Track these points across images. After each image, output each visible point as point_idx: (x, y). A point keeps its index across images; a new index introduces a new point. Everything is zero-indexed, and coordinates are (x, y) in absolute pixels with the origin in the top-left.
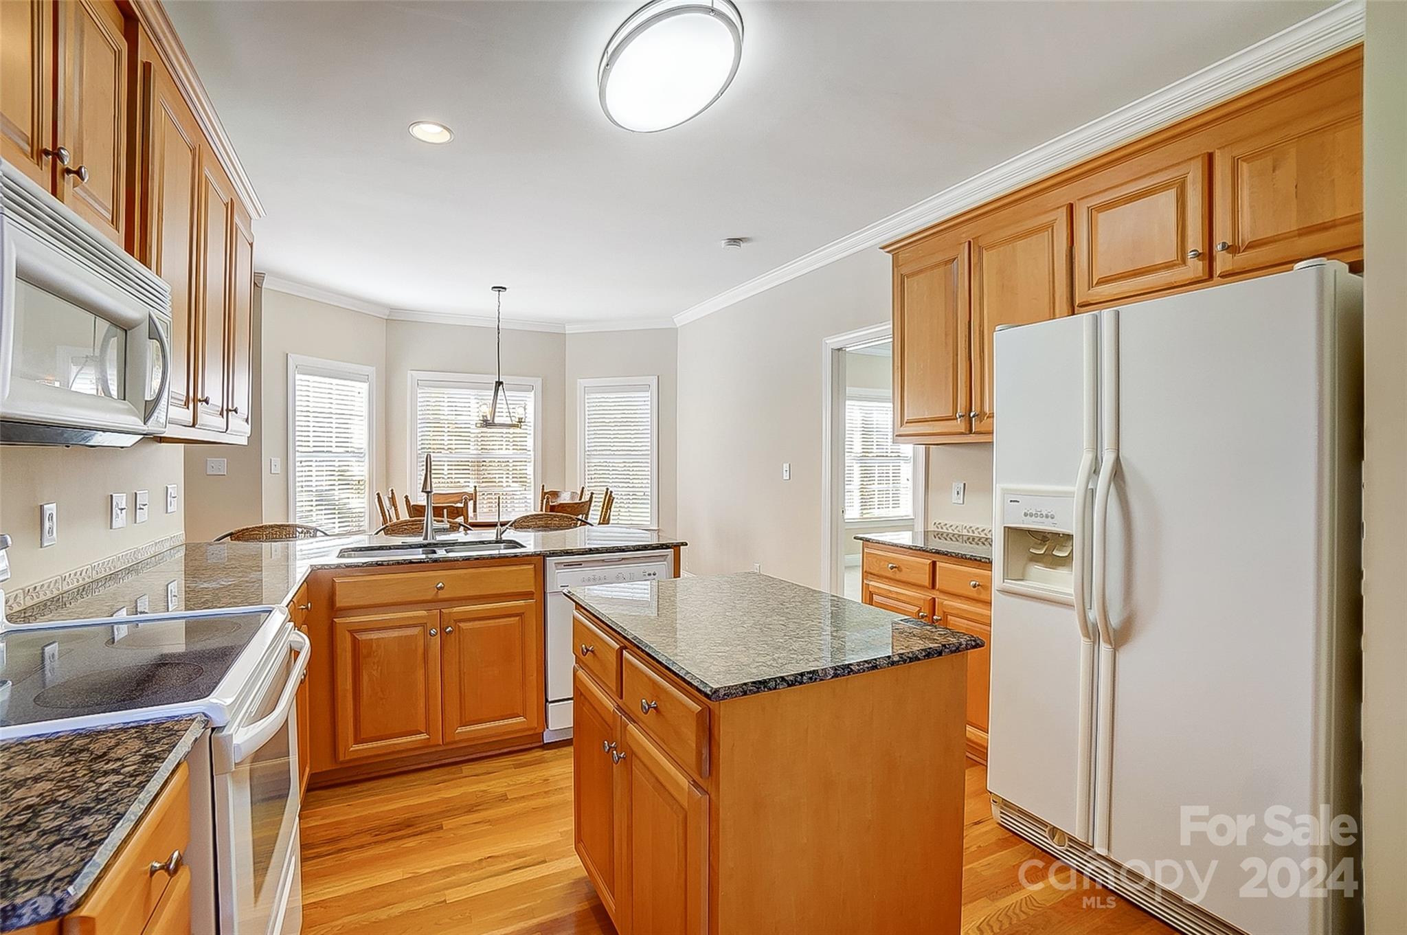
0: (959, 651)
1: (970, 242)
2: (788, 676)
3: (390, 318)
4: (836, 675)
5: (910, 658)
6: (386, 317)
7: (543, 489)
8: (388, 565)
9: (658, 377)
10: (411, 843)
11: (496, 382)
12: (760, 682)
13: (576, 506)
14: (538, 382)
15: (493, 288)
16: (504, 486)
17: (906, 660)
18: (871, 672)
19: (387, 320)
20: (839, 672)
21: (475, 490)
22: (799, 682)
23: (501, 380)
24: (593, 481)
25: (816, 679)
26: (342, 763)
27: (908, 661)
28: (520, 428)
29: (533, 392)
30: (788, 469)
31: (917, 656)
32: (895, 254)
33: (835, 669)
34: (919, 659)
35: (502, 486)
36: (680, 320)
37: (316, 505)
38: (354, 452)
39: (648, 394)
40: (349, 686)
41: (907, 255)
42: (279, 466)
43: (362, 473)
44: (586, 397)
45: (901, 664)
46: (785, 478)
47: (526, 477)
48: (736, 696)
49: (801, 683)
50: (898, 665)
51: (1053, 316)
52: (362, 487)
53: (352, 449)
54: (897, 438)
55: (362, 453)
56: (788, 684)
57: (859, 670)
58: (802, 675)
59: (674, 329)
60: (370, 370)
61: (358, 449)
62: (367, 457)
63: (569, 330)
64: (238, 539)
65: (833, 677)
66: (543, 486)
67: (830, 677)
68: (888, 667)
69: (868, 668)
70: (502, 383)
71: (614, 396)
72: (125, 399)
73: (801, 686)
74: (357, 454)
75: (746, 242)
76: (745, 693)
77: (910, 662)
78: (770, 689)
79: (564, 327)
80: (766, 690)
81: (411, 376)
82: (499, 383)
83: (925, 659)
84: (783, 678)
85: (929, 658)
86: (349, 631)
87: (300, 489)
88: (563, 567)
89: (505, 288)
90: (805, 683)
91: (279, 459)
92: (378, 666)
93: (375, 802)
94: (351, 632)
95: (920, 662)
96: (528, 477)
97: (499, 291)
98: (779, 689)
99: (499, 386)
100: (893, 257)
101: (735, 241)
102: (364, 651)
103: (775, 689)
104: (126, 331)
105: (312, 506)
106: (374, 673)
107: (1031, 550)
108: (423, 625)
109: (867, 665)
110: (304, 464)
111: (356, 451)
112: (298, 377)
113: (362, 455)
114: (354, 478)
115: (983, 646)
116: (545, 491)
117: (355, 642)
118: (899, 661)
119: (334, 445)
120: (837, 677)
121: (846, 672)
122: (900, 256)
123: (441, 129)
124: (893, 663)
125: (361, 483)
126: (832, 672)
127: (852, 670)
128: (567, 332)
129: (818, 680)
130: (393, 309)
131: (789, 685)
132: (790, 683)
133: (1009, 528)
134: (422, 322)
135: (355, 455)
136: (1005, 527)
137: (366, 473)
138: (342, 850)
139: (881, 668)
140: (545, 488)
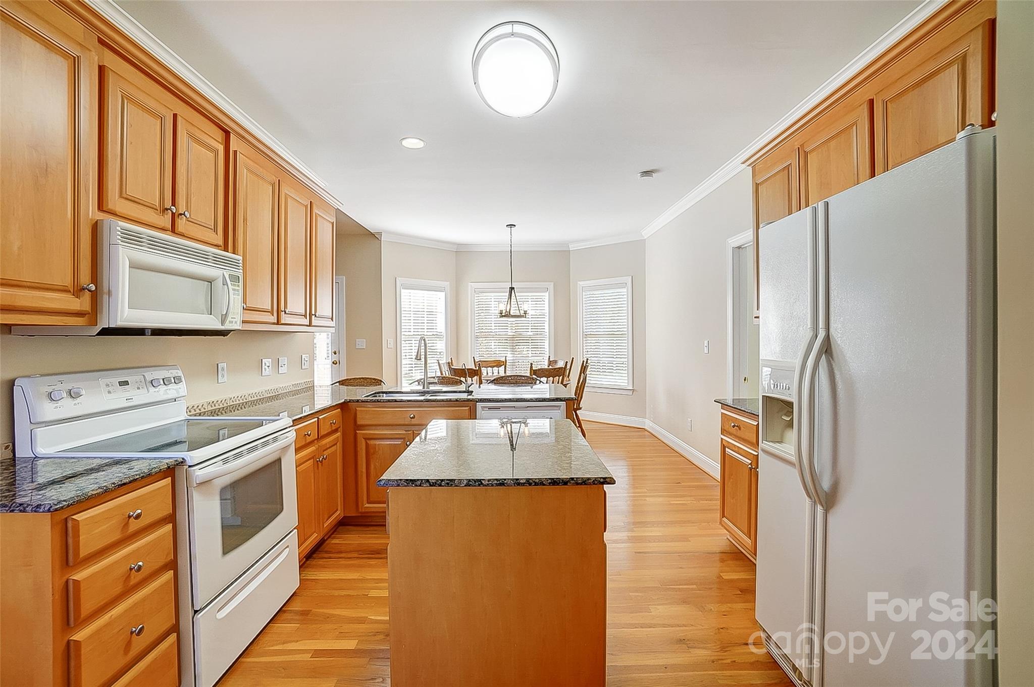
0: (585, 484)
1: (799, 148)
2: (431, 480)
3: (458, 250)
4: (468, 485)
5: (536, 483)
6: (455, 250)
7: (549, 359)
8: (383, 402)
9: (632, 277)
10: (373, 562)
11: (510, 288)
12: (411, 480)
13: (552, 371)
14: (551, 286)
15: (507, 226)
16: (530, 356)
17: (531, 483)
18: (498, 487)
19: (456, 252)
20: (471, 483)
21: (506, 359)
22: (438, 484)
23: (513, 286)
24: (589, 353)
25: (452, 485)
26: (361, 513)
27: (533, 484)
28: (525, 317)
29: (548, 292)
30: (707, 345)
31: (542, 482)
32: (754, 166)
33: (469, 480)
34: (544, 485)
35: (528, 356)
36: (646, 233)
37: (415, 367)
38: (437, 335)
39: (625, 290)
40: (364, 470)
41: (761, 166)
42: (392, 344)
43: (442, 348)
44: (584, 294)
45: (527, 486)
46: (705, 352)
47: (544, 353)
48: (392, 486)
49: (440, 485)
50: (524, 485)
51: (790, 213)
52: (442, 356)
53: (436, 333)
54: (756, 319)
55: (442, 335)
56: (430, 484)
57: (488, 484)
58: (442, 480)
59: (642, 240)
60: (446, 284)
61: (439, 332)
62: (445, 338)
63: (572, 247)
64: (343, 384)
65: (465, 486)
66: (549, 357)
67: (463, 485)
68: (515, 486)
69: (496, 484)
70: (513, 288)
71: (599, 293)
72: (211, 314)
73: (440, 487)
74: (438, 336)
75: (656, 172)
76: (398, 485)
77: (535, 485)
78: (416, 486)
79: (568, 246)
80: (413, 485)
81: (471, 286)
82: (512, 289)
83: (550, 485)
84: (428, 481)
85: (553, 485)
86: (364, 438)
87: (405, 357)
88: (487, 409)
89: (515, 225)
90: (443, 486)
91: (392, 340)
92: (379, 460)
93: (371, 538)
94: (365, 439)
95: (544, 487)
96: (546, 353)
97: (511, 227)
98: (423, 486)
99: (512, 290)
100: (752, 169)
101: (647, 173)
102: (372, 451)
103: (420, 486)
104: (211, 283)
105: (412, 367)
106: (377, 464)
107: (783, 417)
108: (404, 439)
109: (495, 482)
110: (407, 342)
111: (439, 334)
112: (403, 291)
113: (442, 337)
114: (438, 351)
115: (615, 483)
116: (551, 360)
117: (367, 445)
118: (525, 483)
119: (426, 330)
120: (469, 486)
121: (477, 484)
122: (757, 168)
123: (418, 140)
124: (519, 484)
125: (442, 354)
126: (465, 482)
127: (482, 483)
128: (571, 249)
129: (453, 486)
130: (459, 245)
131: (431, 486)
132: (432, 484)
133: (767, 397)
134: (476, 252)
135: (437, 336)
136: (763, 396)
137: (444, 348)
138: (340, 558)
139: (508, 486)
140: (551, 358)
